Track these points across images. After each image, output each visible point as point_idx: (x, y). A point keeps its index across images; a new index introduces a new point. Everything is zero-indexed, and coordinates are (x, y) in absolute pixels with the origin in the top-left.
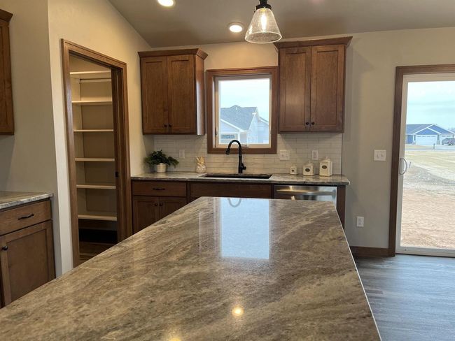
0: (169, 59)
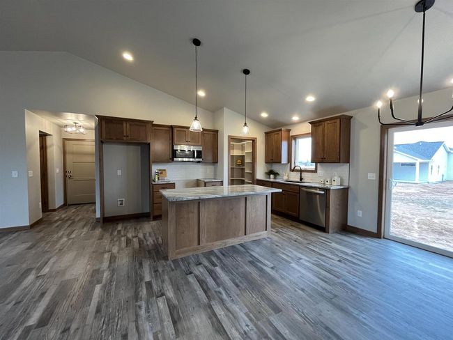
0: (273, 134)
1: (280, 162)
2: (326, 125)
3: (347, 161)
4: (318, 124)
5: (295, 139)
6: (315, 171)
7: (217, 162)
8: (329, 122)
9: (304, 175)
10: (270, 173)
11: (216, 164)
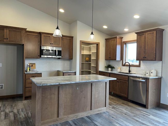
0: (111, 40)
1: (115, 59)
2: (147, 34)
3: (161, 59)
4: (141, 34)
5: (126, 44)
6: (139, 66)
7: (72, 59)
8: (148, 33)
9: (132, 68)
10: (108, 66)
11: (72, 60)
